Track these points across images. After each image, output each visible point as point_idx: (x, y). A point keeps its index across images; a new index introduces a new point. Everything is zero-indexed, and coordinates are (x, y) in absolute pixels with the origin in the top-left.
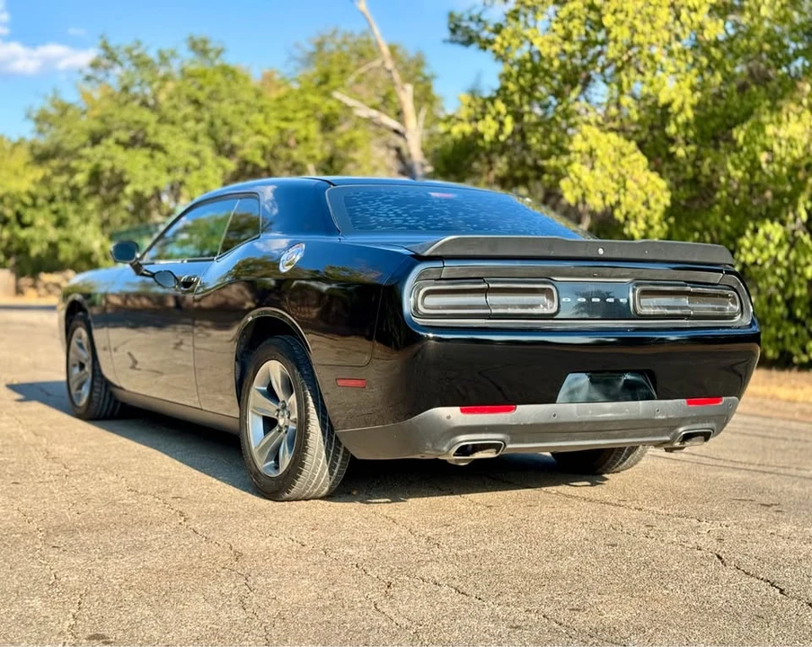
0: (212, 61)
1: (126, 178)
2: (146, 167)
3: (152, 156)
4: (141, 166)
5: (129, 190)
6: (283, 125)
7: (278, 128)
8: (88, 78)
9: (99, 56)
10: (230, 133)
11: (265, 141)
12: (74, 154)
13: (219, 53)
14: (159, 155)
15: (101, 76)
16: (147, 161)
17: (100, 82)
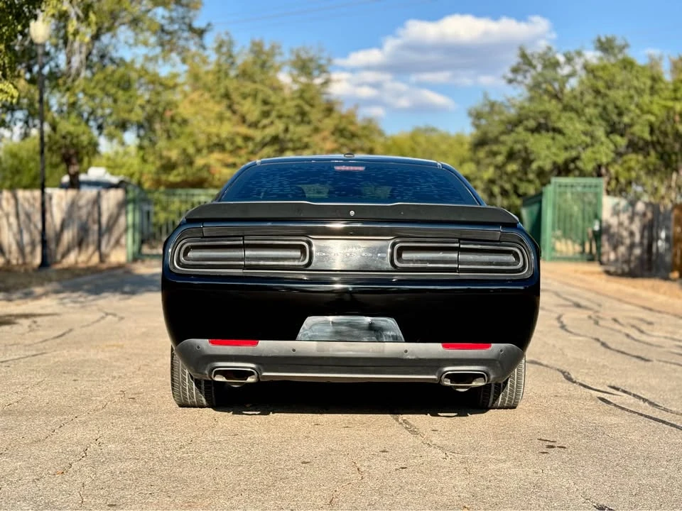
0: (615, 56)
1: (532, 157)
2: (548, 147)
3: (553, 139)
4: (544, 146)
5: (534, 166)
6: (670, 104)
7: (665, 107)
8: (510, 81)
9: (519, 64)
10: (620, 114)
11: (652, 118)
12: (496, 141)
13: (622, 48)
14: (559, 137)
15: (520, 78)
16: (549, 141)
17: (520, 83)
